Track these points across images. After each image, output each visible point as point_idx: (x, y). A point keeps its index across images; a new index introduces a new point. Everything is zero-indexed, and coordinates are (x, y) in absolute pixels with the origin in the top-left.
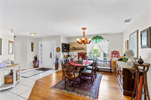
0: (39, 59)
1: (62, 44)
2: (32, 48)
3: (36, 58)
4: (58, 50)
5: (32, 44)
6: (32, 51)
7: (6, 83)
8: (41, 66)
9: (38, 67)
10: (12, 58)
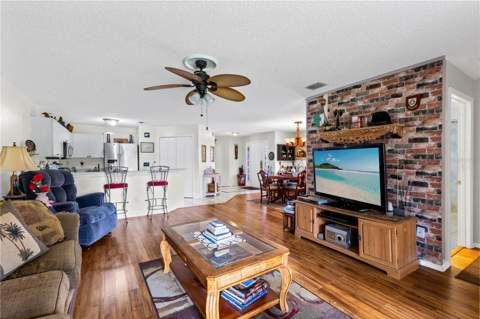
0: (246, 172)
1: (279, 146)
2: (236, 153)
3: (241, 170)
4: (271, 156)
5: (236, 147)
6: (236, 158)
7: (209, 191)
8: (248, 184)
9: (244, 185)
10: (213, 166)
